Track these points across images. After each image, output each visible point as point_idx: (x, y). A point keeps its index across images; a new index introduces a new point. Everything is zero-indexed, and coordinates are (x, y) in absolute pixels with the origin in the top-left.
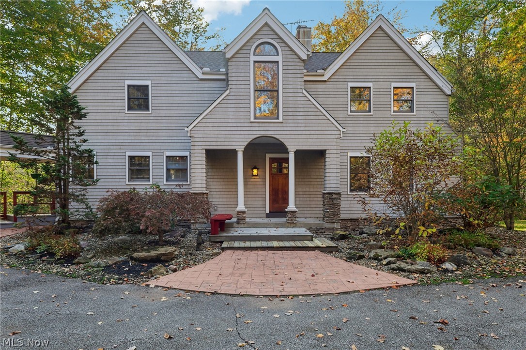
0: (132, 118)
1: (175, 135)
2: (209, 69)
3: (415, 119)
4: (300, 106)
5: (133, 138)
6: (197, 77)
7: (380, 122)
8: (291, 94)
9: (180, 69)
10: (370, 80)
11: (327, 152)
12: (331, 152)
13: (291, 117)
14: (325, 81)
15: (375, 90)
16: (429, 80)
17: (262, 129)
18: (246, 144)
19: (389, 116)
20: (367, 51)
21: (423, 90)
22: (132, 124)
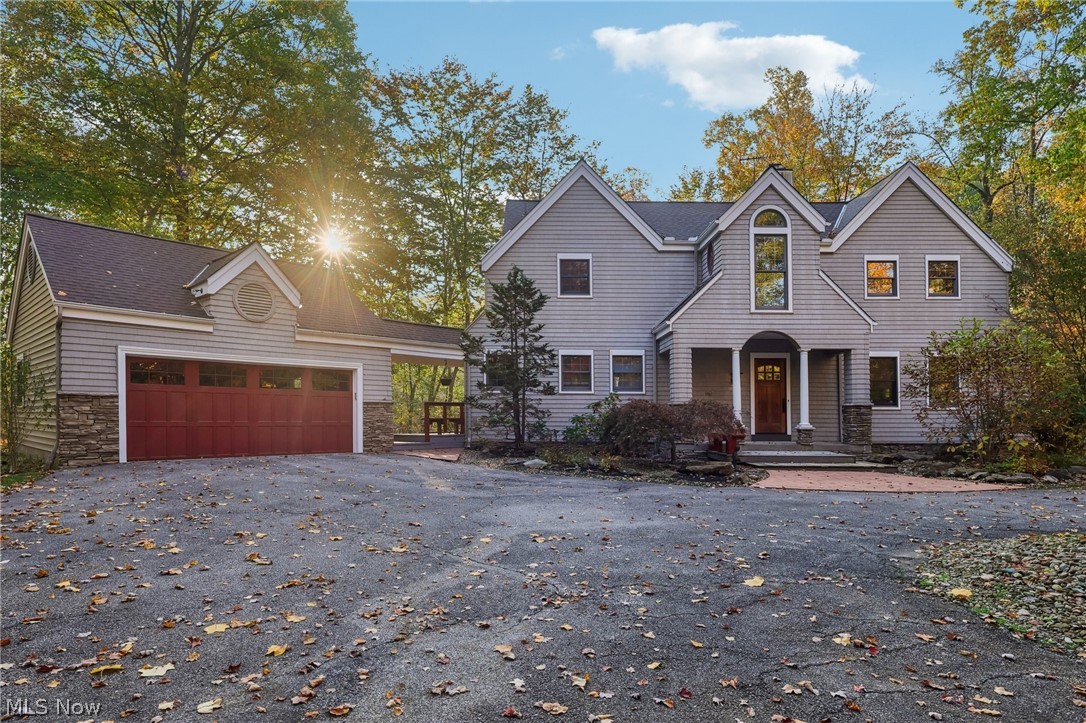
0: (567, 304)
1: (625, 326)
2: (673, 239)
3: (960, 305)
4: (816, 292)
5: (567, 331)
6: (655, 248)
7: (909, 309)
8: (803, 277)
9: (631, 237)
10: (895, 251)
11: (853, 352)
12: (858, 352)
13: (804, 307)
14: (832, 253)
15: (902, 265)
16: (979, 252)
17: (766, 322)
18: (744, 341)
19: (923, 301)
20: (890, 212)
21: (970, 265)
22: (567, 313)
